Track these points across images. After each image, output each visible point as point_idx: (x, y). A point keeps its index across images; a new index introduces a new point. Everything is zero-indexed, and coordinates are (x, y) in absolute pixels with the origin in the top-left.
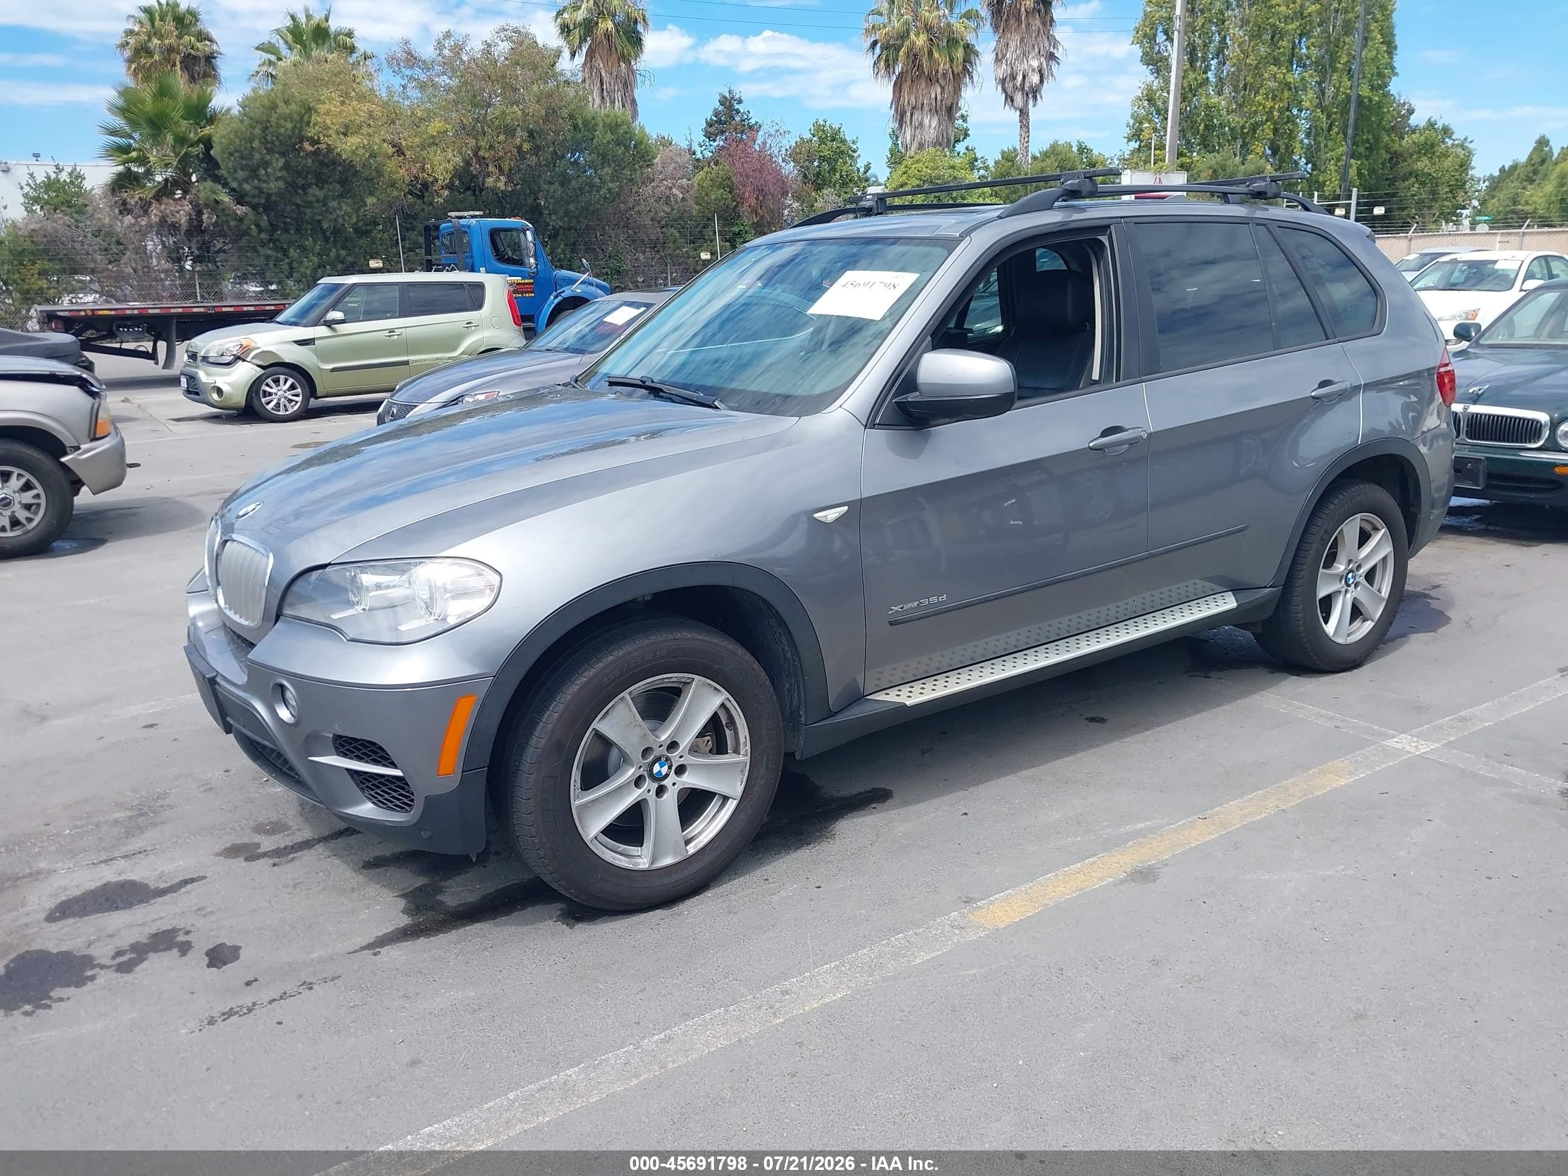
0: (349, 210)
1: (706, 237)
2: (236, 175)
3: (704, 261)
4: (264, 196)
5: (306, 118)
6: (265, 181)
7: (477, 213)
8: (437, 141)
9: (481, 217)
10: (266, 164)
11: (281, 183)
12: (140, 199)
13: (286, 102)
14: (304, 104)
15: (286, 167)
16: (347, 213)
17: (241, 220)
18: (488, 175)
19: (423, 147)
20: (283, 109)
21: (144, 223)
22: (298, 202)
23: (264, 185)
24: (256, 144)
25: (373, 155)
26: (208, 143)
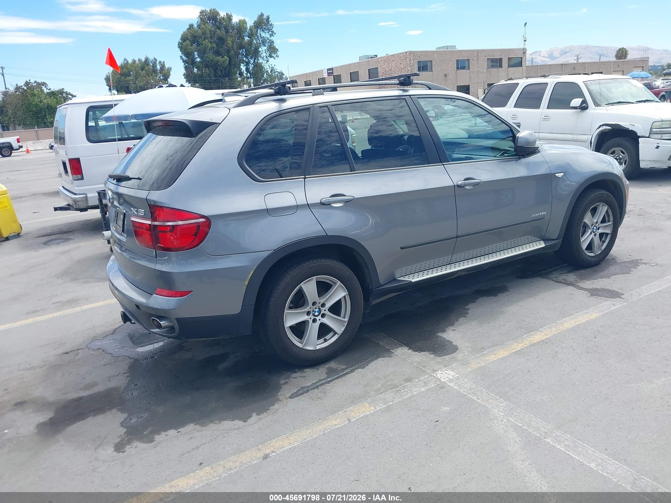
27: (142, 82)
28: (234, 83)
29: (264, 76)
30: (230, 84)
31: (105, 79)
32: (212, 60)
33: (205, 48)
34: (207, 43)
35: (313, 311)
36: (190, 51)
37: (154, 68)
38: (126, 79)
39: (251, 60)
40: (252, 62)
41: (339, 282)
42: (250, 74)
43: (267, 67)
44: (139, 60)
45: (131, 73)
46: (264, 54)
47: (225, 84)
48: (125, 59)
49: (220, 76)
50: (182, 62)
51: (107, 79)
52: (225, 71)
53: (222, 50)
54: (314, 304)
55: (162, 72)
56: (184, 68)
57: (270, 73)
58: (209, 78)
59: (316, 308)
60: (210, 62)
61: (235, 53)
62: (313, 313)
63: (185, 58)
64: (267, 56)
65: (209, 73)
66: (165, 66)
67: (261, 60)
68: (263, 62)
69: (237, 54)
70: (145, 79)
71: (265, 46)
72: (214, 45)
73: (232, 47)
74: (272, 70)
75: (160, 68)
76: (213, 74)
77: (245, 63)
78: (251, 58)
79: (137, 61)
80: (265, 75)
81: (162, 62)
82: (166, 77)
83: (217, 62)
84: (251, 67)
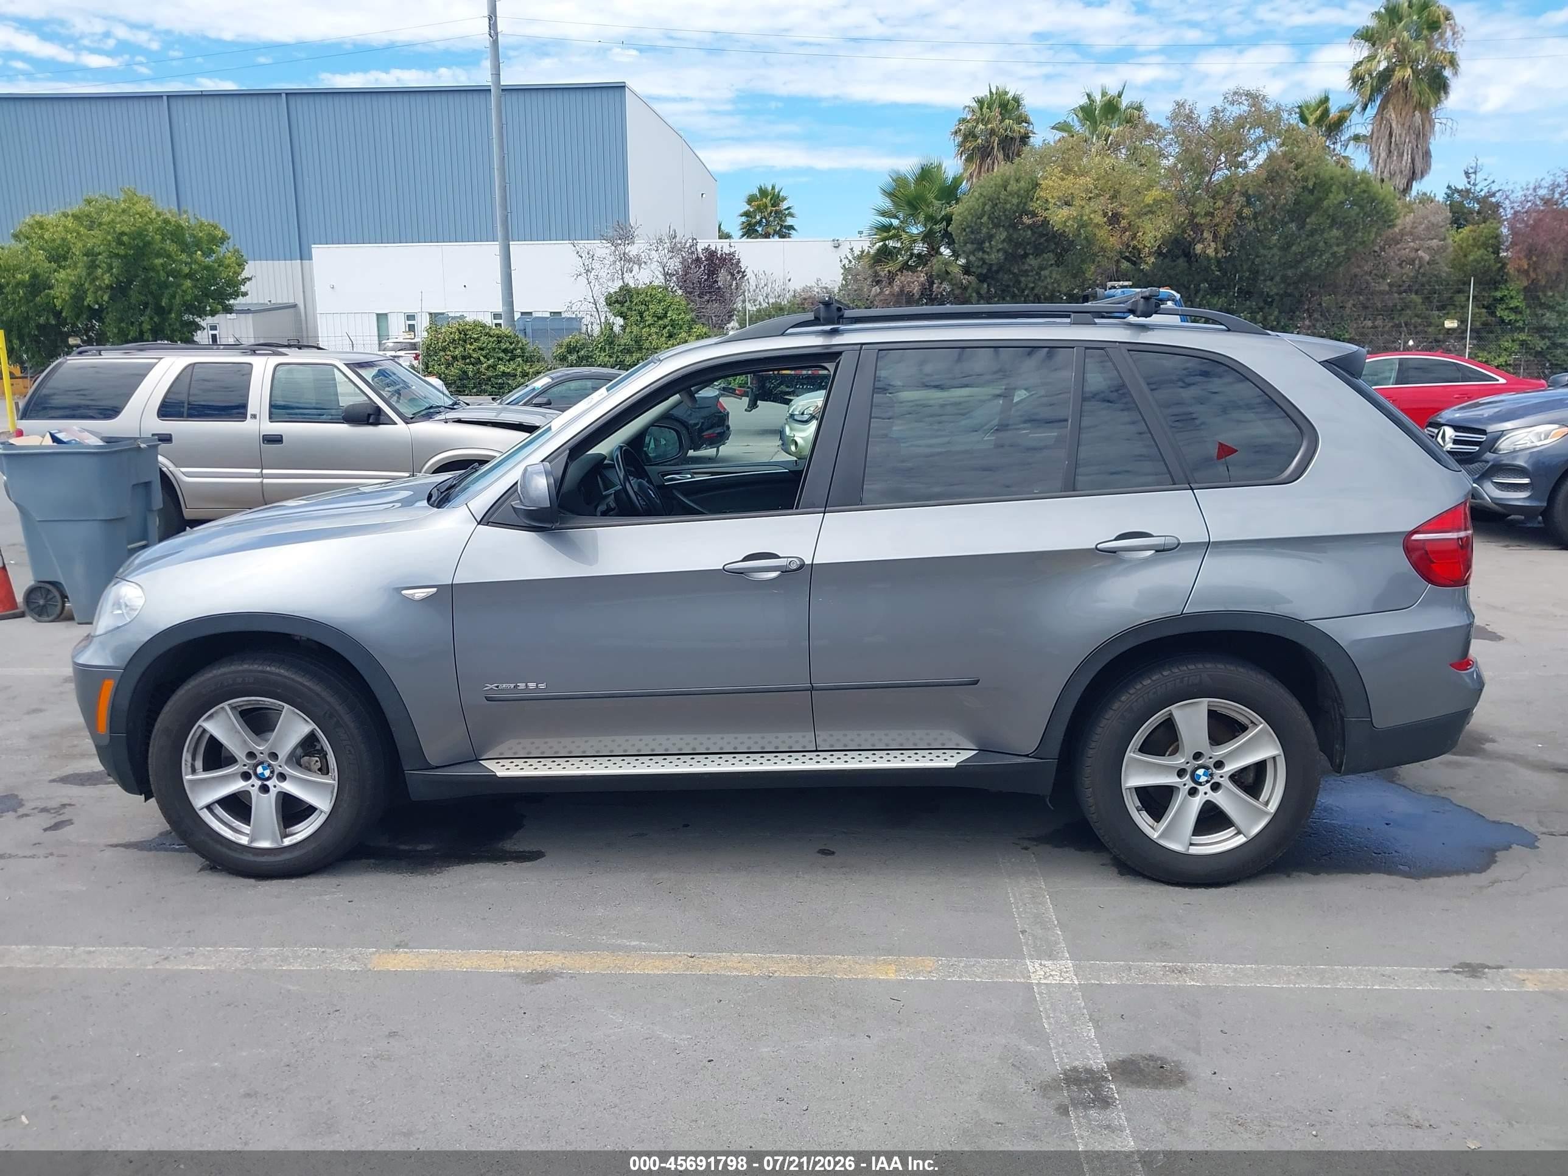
0: (1058, 277)
1: (1457, 303)
2: (965, 249)
3: (1449, 329)
4: (985, 266)
5: (1031, 193)
6: (988, 253)
7: (1126, 283)
8: (1155, 208)
9: (1131, 287)
10: (990, 237)
11: (1000, 254)
12: (889, 272)
13: (1018, 181)
14: (1032, 180)
15: (1009, 239)
16: (1056, 281)
17: (965, 288)
18: (1202, 240)
19: (1139, 215)
20: (1013, 186)
21: (887, 292)
22: (1016, 271)
23: (987, 257)
24: (985, 219)
25: (1083, 225)
26: (948, 219)
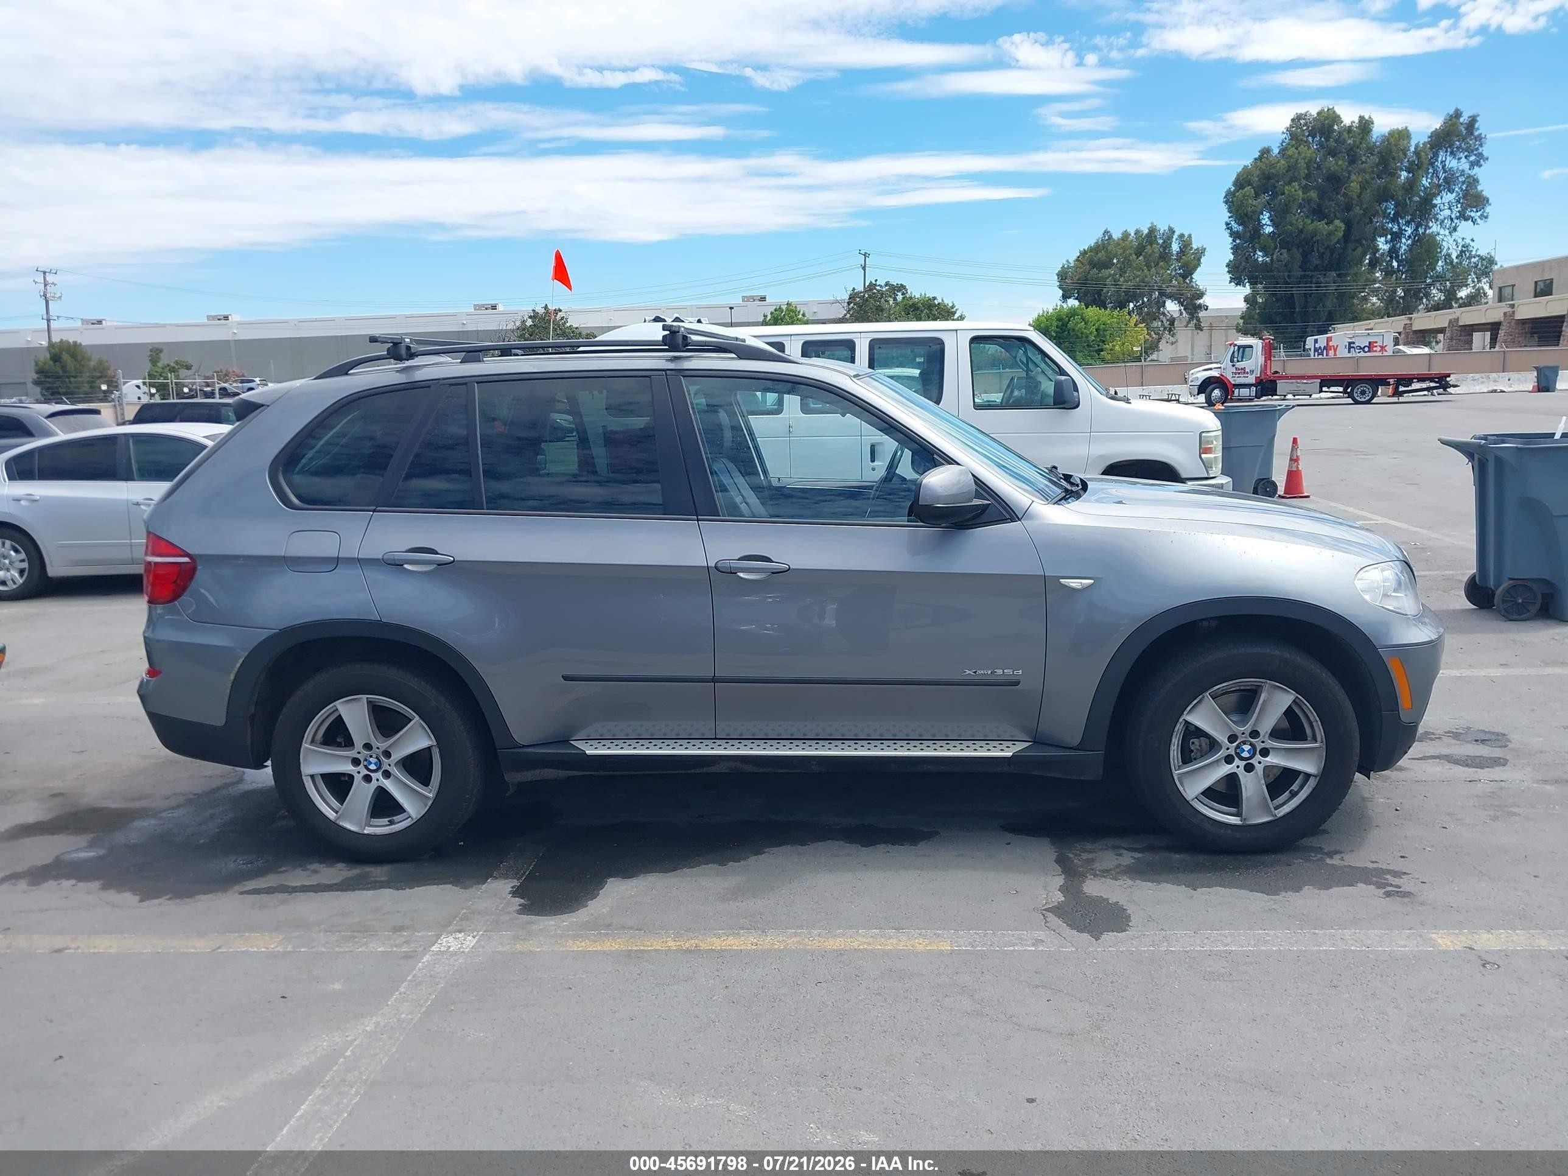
27: (1131, 280)
28: (1350, 286)
29: (1438, 268)
30: (1339, 286)
31: (1058, 275)
32: (1301, 231)
33: (1289, 201)
34: (1295, 191)
35: (366, 760)
36: (1249, 209)
37: (1165, 249)
38: (1100, 275)
39: (1407, 229)
40: (1409, 231)
41: (417, 718)
42: (1397, 262)
43: (1450, 245)
44: (1137, 232)
45: (1115, 261)
46: (1447, 212)
47: (1325, 287)
48: (1106, 232)
49: (1316, 268)
50: (1228, 235)
51: (1062, 276)
52: (1332, 255)
53: (1330, 206)
54: (368, 746)
55: (1181, 258)
56: (1232, 248)
57: (1455, 261)
58: (1286, 274)
59: (371, 756)
60: (1294, 235)
61: (1366, 210)
62: (366, 763)
63: (1236, 227)
64: (1453, 216)
65: (1288, 261)
66: (1191, 244)
67: (1434, 228)
68: (1442, 232)
69: (1370, 214)
70: (1139, 273)
71: (1451, 191)
72: (1313, 194)
73: (1359, 197)
74: (1462, 251)
75: (1178, 250)
76: (1299, 264)
77: (1389, 237)
78: (1408, 223)
79: (1133, 234)
80: (1440, 263)
81: (1186, 236)
82: (1189, 269)
83: (1315, 233)
84: (1404, 244)
